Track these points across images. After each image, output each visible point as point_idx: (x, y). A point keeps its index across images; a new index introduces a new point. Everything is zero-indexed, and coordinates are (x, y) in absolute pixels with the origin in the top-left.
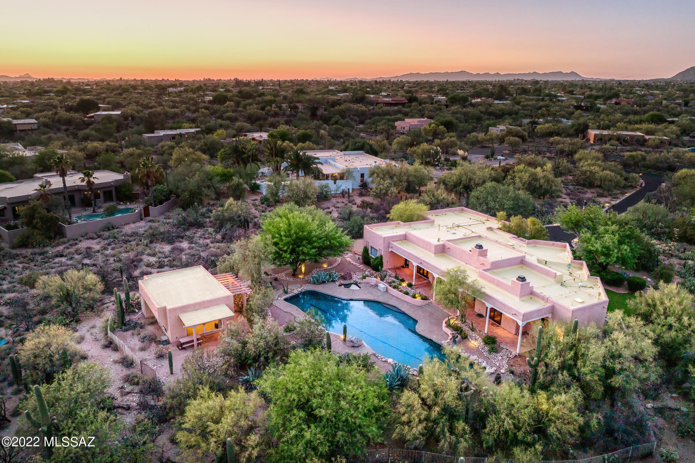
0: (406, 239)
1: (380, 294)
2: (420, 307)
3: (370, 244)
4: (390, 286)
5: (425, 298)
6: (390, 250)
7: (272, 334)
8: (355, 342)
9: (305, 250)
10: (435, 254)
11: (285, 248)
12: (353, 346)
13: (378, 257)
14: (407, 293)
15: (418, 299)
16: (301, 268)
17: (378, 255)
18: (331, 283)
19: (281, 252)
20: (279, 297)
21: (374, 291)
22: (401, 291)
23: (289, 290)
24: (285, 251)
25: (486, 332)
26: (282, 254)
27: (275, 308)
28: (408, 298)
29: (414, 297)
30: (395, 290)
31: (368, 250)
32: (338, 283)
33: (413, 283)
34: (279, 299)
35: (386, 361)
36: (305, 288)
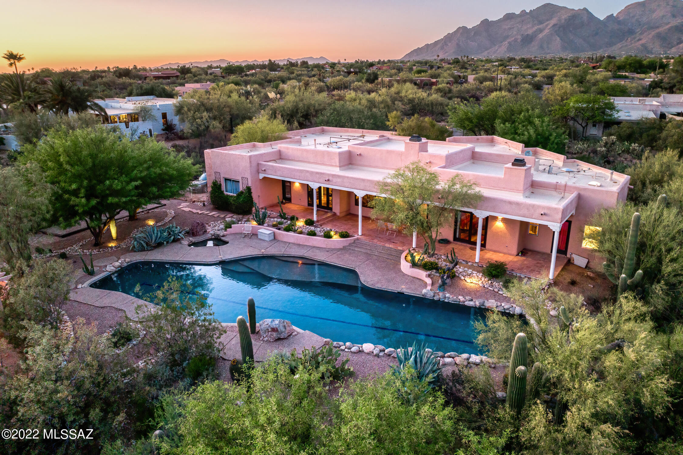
0: (281, 159)
1: (265, 244)
2: (344, 249)
3: (222, 176)
4: (279, 229)
5: (344, 235)
6: (261, 176)
7: (89, 359)
8: (281, 328)
9: (117, 185)
10: (340, 167)
11: (74, 186)
12: (279, 339)
13: (242, 193)
14: (313, 234)
15: (336, 238)
16: (109, 230)
17: (241, 188)
18: (174, 244)
19: (66, 196)
20: (77, 283)
21: (254, 242)
22: (301, 233)
23: (96, 269)
24: (75, 193)
25: (477, 260)
26: (69, 200)
27: (75, 304)
28: (318, 241)
29: (328, 236)
30: (291, 233)
31: (220, 185)
32: (185, 242)
33: (315, 219)
34: (80, 286)
35: (360, 352)
36: (127, 260)
